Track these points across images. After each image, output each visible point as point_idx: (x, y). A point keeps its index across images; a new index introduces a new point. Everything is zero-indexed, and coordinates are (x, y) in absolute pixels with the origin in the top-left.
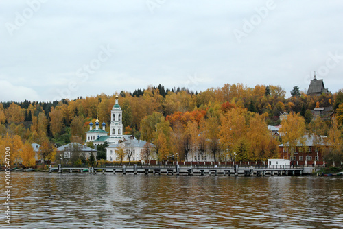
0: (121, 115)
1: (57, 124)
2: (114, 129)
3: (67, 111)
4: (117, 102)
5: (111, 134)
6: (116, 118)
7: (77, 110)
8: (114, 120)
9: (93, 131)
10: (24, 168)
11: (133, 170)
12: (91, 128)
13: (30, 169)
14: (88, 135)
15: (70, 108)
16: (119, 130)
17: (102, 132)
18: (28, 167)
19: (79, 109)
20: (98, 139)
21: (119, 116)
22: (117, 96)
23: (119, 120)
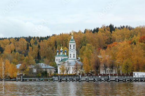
0: (75, 45)
1: (43, 51)
2: (71, 54)
3: (50, 43)
4: (72, 38)
5: (69, 57)
6: (72, 47)
7: (56, 42)
8: (70, 48)
9: (59, 56)
10: (11, 79)
11: (57, 79)
12: (58, 54)
13: (14, 79)
14: (56, 58)
15: (52, 41)
16: (74, 54)
17: (65, 56)
18: (13, 78)
19: (57, 42)
20: (62, 60)
21: (74, 46)
22: (72, 34)
23: (74, 48)
